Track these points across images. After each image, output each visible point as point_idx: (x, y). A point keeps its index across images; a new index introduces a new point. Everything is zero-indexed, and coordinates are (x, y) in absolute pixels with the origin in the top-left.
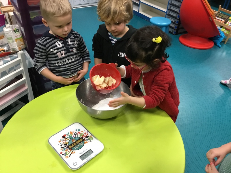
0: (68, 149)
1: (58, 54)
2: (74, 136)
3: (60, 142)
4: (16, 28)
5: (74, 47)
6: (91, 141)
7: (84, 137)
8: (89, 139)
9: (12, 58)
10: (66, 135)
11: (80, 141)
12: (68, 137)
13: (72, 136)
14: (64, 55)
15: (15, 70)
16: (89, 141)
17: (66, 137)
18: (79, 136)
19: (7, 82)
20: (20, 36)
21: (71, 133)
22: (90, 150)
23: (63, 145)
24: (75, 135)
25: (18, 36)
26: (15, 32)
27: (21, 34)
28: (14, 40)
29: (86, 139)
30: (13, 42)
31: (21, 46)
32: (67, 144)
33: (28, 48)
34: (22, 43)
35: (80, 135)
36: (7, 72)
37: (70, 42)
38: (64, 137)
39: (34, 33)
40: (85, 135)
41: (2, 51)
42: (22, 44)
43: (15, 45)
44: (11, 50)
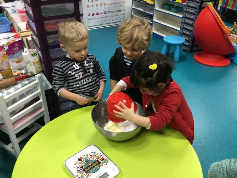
0: (84, 172)
1: (76, 76)
2: (89, 159)
3: (77, 165)
4: (34, 53)
5: (91, 68)
6: (106, 164)
7: (100, 160)
8: (104, 162)
9: (30, 81)
10: (82, 158)
11: (96, 164)
12: (84, 160)
13: (88, 159)
14: (81, 77)
15: (32, 93)
16: (104, 164)
17: (82, 159)
18: (95, 159)
19: (24, 105)
20: (38, 60)
21: (87, 155)
22: (106, 173)
23: (80, 168)
24: (91, 157)
25: (35, 59)
26: (33, 56)
27: (39, 57)
28: (32, 64)
29: (101, 162)
30: (31, 65)
31: (39, 69)
32: (83, 166)
33: (45, 71)
34: (40, 66)
35: (95, 157)
36: (25, 94)
37: (87, 63)
38: (80, 160)
39: (51, 56)
40: (101, 158)
41: (20, 75)
42: (40, 68)
43: (32, 69)
44: (29, 73)
